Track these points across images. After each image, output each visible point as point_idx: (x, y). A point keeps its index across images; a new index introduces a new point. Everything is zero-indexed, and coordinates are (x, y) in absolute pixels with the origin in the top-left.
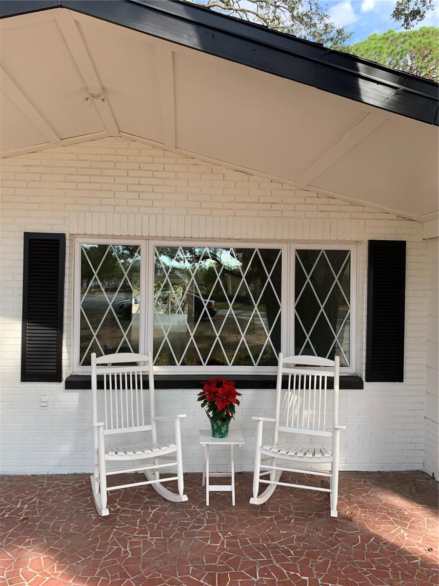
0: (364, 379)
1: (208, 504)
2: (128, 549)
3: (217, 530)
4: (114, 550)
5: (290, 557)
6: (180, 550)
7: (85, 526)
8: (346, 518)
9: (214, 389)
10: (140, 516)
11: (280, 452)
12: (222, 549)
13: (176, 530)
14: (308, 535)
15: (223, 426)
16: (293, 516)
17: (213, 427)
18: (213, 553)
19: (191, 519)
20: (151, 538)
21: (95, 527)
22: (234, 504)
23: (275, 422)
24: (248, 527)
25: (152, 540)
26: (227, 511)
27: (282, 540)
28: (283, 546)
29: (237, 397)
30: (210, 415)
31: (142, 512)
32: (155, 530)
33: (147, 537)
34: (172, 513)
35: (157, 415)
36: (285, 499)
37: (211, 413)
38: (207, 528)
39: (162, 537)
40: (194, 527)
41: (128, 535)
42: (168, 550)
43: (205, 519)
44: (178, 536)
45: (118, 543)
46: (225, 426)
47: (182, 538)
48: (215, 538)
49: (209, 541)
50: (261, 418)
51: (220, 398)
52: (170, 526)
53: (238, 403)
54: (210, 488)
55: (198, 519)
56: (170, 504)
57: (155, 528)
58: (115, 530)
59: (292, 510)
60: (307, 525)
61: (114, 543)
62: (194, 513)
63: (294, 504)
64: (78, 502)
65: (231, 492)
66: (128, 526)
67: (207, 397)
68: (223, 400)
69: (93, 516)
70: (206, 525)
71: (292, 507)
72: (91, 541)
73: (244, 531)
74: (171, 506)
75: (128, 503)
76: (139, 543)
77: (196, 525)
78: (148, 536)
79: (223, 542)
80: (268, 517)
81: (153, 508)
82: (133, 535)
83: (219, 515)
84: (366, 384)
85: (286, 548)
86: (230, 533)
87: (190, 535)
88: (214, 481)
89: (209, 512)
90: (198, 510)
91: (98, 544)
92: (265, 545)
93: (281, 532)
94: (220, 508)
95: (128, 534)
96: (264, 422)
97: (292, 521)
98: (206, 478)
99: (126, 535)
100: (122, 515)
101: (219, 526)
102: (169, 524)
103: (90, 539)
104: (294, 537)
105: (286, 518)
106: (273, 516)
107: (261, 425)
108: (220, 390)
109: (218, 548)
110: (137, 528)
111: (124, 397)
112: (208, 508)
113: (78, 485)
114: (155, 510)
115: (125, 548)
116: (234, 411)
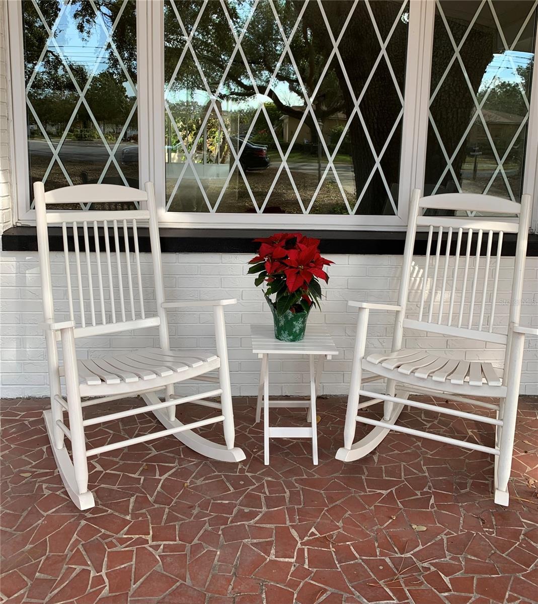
1: (267, 462)
2: (103, 573)
3: (288, 523)
4: (74, 574)
5: (446, 594)
6: (213, 576)
7: (25, 514)
8: (532, 493)
9: (280, 251)
10: (137, 490)
11: (400, 370)
12: (301, 573)
13: (205, 522)
14: (469, 535)
15: (297, 320)
16: (430, 488)
17: (277, 321)
18: (283, 581)
19: (236, 496)
20: (155, 543)
21: (45, 514)
22: (316, 462)
23: (398, 312)
24: (347, 515)
25: (156, 548)
26: (305, 477)
27: (421, 547)
28: (426, 565)
29: (325, 268)
30: (271, 300)
31: (143, 478)
32: (163, 524)
33: (147, 542)
34: (199, 482)
35: (169, 298)
36: (409, 451)
37: (273, 297)
38: (267, 518)
39: (178, 542)
40: (242, 516)
41: (109, 536)
42: (188, 576)
43: (262, 496)
44: (210, 538)
45: (86, 557)
46: (301, 320)
47: (216, 544)
48: (286, 544)
49: (273, 551)
50: (365, 305)
51: (291, 267)
52: (195, 512)
53: (326, 278)
54: (271, 432)
55: (249, 496)
56: (196, 461)
57: (165, 517)
58: (83, 522)
59: (427, 474)
60: (461, 509)
61: (77, 558)
62: (242, 483)
63: (428, 461)
64: (23, 457)
65: (311, 439)
66: (112, 514)
67: (268, 267)
68: (298, 272)
69: (46, 488)
70: (264, 509)
71: (424, 468)
72: (30, 551)
73: (340, 524)
74: (197, 465)
75: (117, 460)
76: (127, 556)
77: (247, 510)
78: (149, 538)
79: (301, 551)
80: (384, 492)
81: (163, 471)
82: (119, 536)
83: (290, 485)
85: (433, 569)
86: (313, 530)
87: (234, 535)
88: (280, 417)
89: (270, 479)
90: (249, 475)
91: (44, 558)
92: (388, 560)
93: (414, 526)
94: (289, 471)
95: (108, 533)
96: (372, 312)
97: (432, 501)
98: (263, 410)
99: (105, 537)
100: (102, 486)
101: (291, 512)
102: (192, 507)
103: (28, 547)
104: (442, 540)
105: (418, 493)
106: (393, 489)
107: (365, 317)
108: (292, 255)
109: (293, 569)
110: (128, 518)
111: (115, 267)
112: (269, 471)
113: (31, 419)
114: (166, 476)
115: (99, 570)
116: (320, 295)
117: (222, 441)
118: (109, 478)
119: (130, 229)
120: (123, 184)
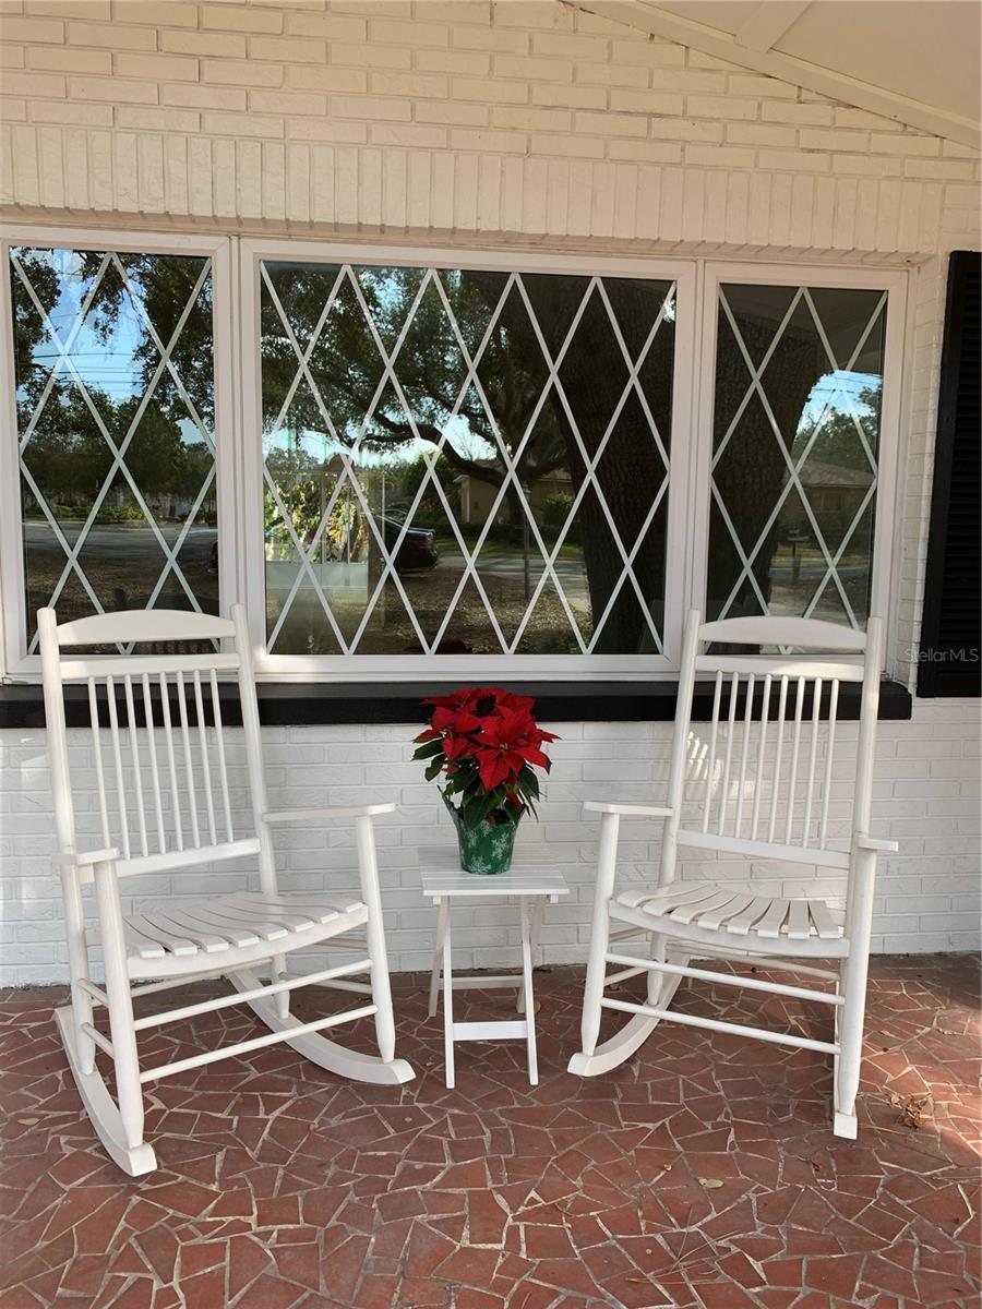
0: (912, 690)
1: (450, 1084)
2: (175, 1283)
3: (490, 1185)
4: (124, 1288)
5: (757, 1289)
6: (366, 1278)
7: (31, 1189)
8: (895, 1117)
9: (468, 720)
10: (227, 1139)
11: (672, 916)
12: (515, 1267)
13: (347, 1189)
14: (793, 1191)
15: (498, 837)
16: (727, 1116)
17: (464, 840)
18: (485, 1281)
19: (401, 1141)
20: (262, 1228)
21: (67, 1188)
22: (534, 1080)
23: (667, 819)
24: (589, 1167)
25: (265, 1236)
26: (517, 1105)
27: (714, 1215)
28: (722, 1243)
29: (544, 747)
30: (452, 804)
31: (236, 1119)
32: (275, 1195)
33: (248, 1227)
34: (334, 1122)
35: (276, 804)
36: (692, 1055)
37: (457, 799)
38: (454, 1177)
39: (302, 1224)
40: (411, 1176)
41: (183, 1221)
42: (322, 1282)
43: (445, 1141)
44: (356, 1215)
45: (143, 1257)
46: (505, 837)
47: (370, 1228)
48: (488, 1221)
49: (466, 1233)
50: (612, 808)
51: (487, 747)
52: (330, 1173)
53: (546, 764)
54: (456, 1032)
55: (422, 1141)
56: (326, 1086)
57: (278, 1184)
58: (136, 1199)
59: (722, 1093)
60: (780, 1149)
61: (128, 1261)
62: (409, 1119)
63: (723, 1072)
64: (22, 1090)
65: (524, 1042)
66: (184, 1183)
67: (447, 749)
68: (500, 755)
69: (66, 1143)
70: (449, 1163)
71: (718, 1083)
72: (43, 1253)
73: (578, 1183)
74: (329, 1093)
75: (190, 1089)
76: (215, 1253)
77: (419, 1166)
78: (252, 1220)
79: (514, 1231)
80: (651, 1126)
81: (272, 1105)
82: (199, 1219)
83: (492, 1122)
84: (918, 704)
85: (735, 1249)
86: (533, 1194)
87: (399, 1209)
88: (472, 1006)
89: (456, 1111)
90: (421, 1105)
91: (69, 1263)
92: (659, 1238)
93: (702, 1181)
94: (490, 1097)
95: (181, 1215)
96: (624, 820)
97: (731, 1137)
98: (441, 994)
99: (174, 1221)
100: (166, 1135)
101: (494, 1164)
102: (325, 1165)
103: (41, 1244)
104: (749, 1200)
105: (708, 1125)
106: (667, 1121)
107: (613, 829)
108: (488, 726)
109: (500, 1260)
110: (214, 1187)
111: (180, 753)
112: (454, 1098)
113: (33, 1025)
114: (277, 1113)
115: (167, 1278)
116: (536, 792)
117: (373, 1050)
118: (175, 1121)
119: (206, 686)
120: (191, 609)
